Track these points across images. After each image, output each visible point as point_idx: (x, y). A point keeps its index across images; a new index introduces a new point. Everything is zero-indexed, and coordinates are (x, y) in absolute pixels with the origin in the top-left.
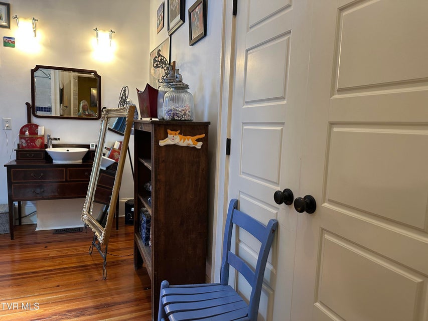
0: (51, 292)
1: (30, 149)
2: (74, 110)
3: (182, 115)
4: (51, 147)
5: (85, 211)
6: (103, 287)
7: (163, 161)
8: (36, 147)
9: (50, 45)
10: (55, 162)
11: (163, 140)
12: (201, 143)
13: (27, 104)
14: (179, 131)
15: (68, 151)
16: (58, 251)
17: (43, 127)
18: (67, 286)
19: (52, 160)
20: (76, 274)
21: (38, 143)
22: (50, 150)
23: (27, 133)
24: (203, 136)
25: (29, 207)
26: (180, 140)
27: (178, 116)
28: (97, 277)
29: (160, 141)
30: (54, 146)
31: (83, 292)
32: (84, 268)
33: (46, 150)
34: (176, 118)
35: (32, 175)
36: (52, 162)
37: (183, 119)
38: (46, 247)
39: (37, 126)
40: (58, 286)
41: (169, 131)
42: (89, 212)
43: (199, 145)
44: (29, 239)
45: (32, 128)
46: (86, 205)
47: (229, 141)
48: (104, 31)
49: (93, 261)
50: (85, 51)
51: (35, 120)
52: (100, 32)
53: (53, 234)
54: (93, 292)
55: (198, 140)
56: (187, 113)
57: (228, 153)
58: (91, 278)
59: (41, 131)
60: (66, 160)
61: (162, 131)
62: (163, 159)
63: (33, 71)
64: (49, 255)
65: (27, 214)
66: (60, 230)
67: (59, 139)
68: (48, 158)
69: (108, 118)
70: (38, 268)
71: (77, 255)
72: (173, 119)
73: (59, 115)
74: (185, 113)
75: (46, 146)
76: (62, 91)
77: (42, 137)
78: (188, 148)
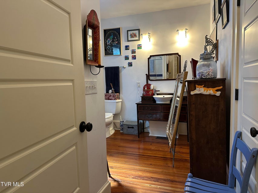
0: (149, 166)
1: (147, 96)
2: (174, 74)
3: (207, 76)
4: (156, 94)
5: (168, 128)
6: (171, 171)
7: (193, 104)
8: (149, 95)
9: (156, 44)
10: (157, 102)
11: (193, 91)
12: (219, 92)
13: (146, 74)
14: (203, 85)
15: (164, 97)
16: (156, 147)
17: (153, 85)
18: (154, 165)
19: (156, 101)
20: (160, 160)
21: (150, 93)
22: (155, 96)
23: (146, 88)
24: (221, 87)
25: (147, 123)
26: (204, 91)
27: (204, 76)
28: (170, 165)
29: (191, 92)
30: (158, 94)
31: (161, 170)
32: (165, 159)
33: (153, 96)
34: (203, 77)
35: (146, 108)
36: (156, 103)
37: (208, 77)
38: (151, 144)
39: (150, 85)
40: (151, 164)
41: (197, 86)
42: (169, 129)
43: (218, 94)
44: (147, 139)
45: (148, 86)
46: (168, 125)
47: (237, 91)
48: (182, 30)
49: (171, 156)
50: (173, 43)
51: (150, 82)
52: (180, 31)
53: (156, 138)
54: (166, 172)
55: (217, 91)
56: (210, 73)
57: (237, 98)
58: (167, 164)
59: (152, 87)
60: (161, 101)
61: (192, 86)
62: (194, 102)
63: (149, 59)
64: (151, 148)
65: (146, 127)
66: (160, 137)
67: (159, 91)
68: (154, 100)
69: (179, 79)
70: (145, 154)
71: (163, 151)
72: (202, 78)
73: (166, 79)
74: (209, 74)
75: (154, 95)
76: (168, 65)
77: (152, 90)
78: (210, 95)
